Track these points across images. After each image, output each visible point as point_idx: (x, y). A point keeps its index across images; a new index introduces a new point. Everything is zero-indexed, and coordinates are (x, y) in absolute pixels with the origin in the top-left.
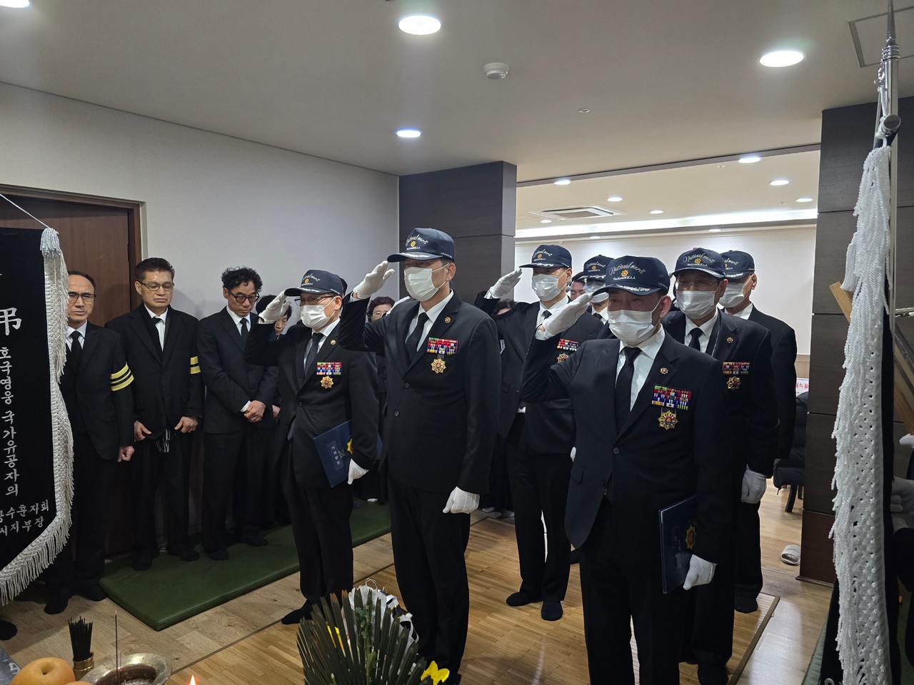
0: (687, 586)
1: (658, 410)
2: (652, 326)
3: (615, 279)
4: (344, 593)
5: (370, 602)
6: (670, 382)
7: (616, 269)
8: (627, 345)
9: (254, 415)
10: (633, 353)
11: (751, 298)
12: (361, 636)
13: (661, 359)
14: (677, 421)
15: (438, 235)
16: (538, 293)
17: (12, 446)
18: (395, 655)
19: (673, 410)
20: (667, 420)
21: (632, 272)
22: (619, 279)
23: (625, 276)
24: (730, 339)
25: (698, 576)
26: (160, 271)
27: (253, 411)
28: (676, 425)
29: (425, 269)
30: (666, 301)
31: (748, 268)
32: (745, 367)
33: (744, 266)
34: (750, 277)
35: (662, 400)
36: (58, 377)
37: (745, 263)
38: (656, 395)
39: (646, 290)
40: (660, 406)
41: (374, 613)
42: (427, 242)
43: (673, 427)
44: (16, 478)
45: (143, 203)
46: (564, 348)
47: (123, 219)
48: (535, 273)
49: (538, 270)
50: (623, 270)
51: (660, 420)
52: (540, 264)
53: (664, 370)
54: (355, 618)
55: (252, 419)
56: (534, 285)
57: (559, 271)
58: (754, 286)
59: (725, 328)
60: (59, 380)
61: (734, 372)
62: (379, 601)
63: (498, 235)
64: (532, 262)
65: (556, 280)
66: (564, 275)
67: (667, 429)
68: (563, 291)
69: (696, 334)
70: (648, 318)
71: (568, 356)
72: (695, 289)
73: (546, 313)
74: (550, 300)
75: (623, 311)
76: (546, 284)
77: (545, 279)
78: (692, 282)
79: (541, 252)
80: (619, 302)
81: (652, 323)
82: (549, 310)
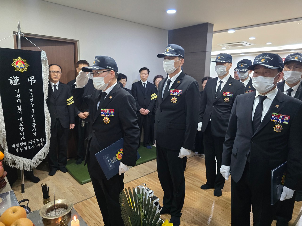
0: (282, 199)
1: (273, 124)
2: (273, 85)
3: (258, 63)
5: (143, 193)
6: (280, 111)
7: (259, 59)
8: (260, 94)
10: (263, 98)
12: (139, 205)
13: (276, 101)
14: (282, 129)
15: (178, 47)
16: (217, 73)
17: (34, 120)
18: (152, 214)
19: (281, 124)
20: (277, 128)
21: (267, 60)
22: (260, 62)
23: (263, 61)
25: (287, 195)
26: (83, 64)
28: (282, 131)
29: (172, 61)
30: (281, 74)
35: (275, 119)
36: (46, 99)
38: (273, 117)
39: (273, 67)
40: (275, 122)
41: (144, 197)
42: (173, 49)
43: (280, 131)
44: (35, 130)
45: (78, 41)
46: (227, 95)
47: (72, 46)
48: (217, 65)
49: (218, 63)
51: (274, 128)
52: (219, 61)
53: (277, 106)
54: (137, 198)
56: (216, 70)
57: (227, 64)
60: (46, 100)
62: (146, 193)
63: (205, 52)
64: (216, 60)
65: (225, 68)
66: (229, 66)
67: (277, 132)
68: (228, 72)
69: (290, 91)
70: (272, 81)
71: (229, 99)
72: (294, 70)
73: (221, 81)
74: (222, 76)
75: (260, 77)
76: (221, 69)
77: (221, 67)
78: (292, 67)
79: (220, 56)
80: (258, 73)
81: (273, 83)
82: (222, 80)
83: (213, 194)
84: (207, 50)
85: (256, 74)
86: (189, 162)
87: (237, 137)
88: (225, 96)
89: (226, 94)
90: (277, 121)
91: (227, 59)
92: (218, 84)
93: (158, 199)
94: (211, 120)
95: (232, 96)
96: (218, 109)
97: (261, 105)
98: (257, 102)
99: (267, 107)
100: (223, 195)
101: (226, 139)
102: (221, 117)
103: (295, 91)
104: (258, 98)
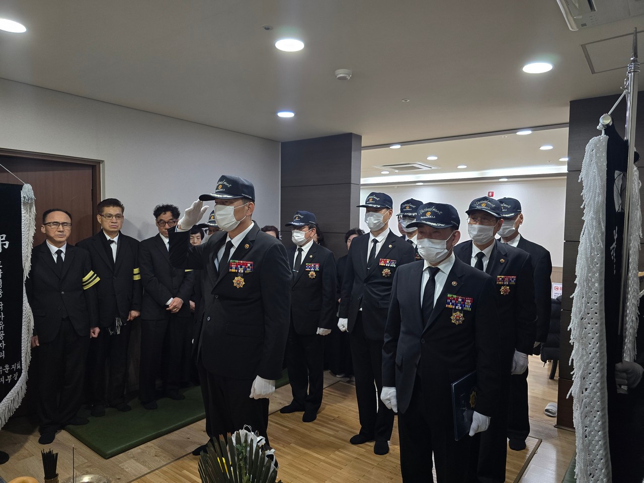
0: (472, 433)
1: (451, 311)
2: (446, 251)
3: (422, 218)
4: (229, 434)
5: (246, 441)
6: (458, 291)
7: (423, 211)
8: (430, 265)
9: (175, 307)
10: (434, 271)
11: (519, 230)
12: (240, 465)
13: (452, 276)
14: (463, 319)
16: (369, 225)
17: (2, 325)
18: (262, 478)
19: (460, 311)
20: (456, 318)
21: (433, 213)
22: (424, 217)
23: (428, 215)
24: (502, 260)
25: (478, 426)
26: (114, 207)
27: (175, 304)
28: (463, 321)
30: (457, 234)
31: (517, 210)
32: (513, 280)
33: (514, 208)
34: (519, 216)
35: (453, 304)
37: (515, 206)
38: (449, 301)
39: (442, 225)
40: (452, 309)
41: (248, 449)
43: (461, 323)
44: (3, 347)
45: (102, 161)
46: (387, 265)
47: (89, 172)
48: (368, 211)
49: (369, 209)
50: (428, 211)
51: (452, 318)
52: (371, 205)
53: (454, 283)
54: (236, 453)
55: (174, 310)
56: (366, 220)
57: (384, 210)
58: (521, 222)
59: (499, 253)
60: (25, 283)
61: (505, 284)
62: (252, 440)
63: (348, 184)
64: (366, 203)
65: (381, 217)
66: (387, 214)
67: (457, 324)
68: (386, 224)
69: (480, 256)
70: (444, 245)
71: (389, 271)
72: (481, 223)
73: (375, 240)
74: (378, 231)
75: (426, 240)
76: (374, 219)
77: (374, 216)
78: (479, 218)
79: (372, 197)
80: (424, 233)
81: (446, 249)
82: (377, 238)
83: (373, 450)
84: (352, 182)
85: (421, 235)
86: (327, 395)
87: (401, 335)
88: (383, 266)
89: (385, 262)
90: (455, 307)
91: (384, 202)
92: (371, 245)
93: (273, 450)
94: (361, 309)
95: (395, 266)
96: (373, 289)
97: (432, 282)
98: (426, 277)
99: (441, 285)
100: (391, 451)
101: (386, 340)
102: (378, 303)
103: (488, 256)
104: (427, 272)
